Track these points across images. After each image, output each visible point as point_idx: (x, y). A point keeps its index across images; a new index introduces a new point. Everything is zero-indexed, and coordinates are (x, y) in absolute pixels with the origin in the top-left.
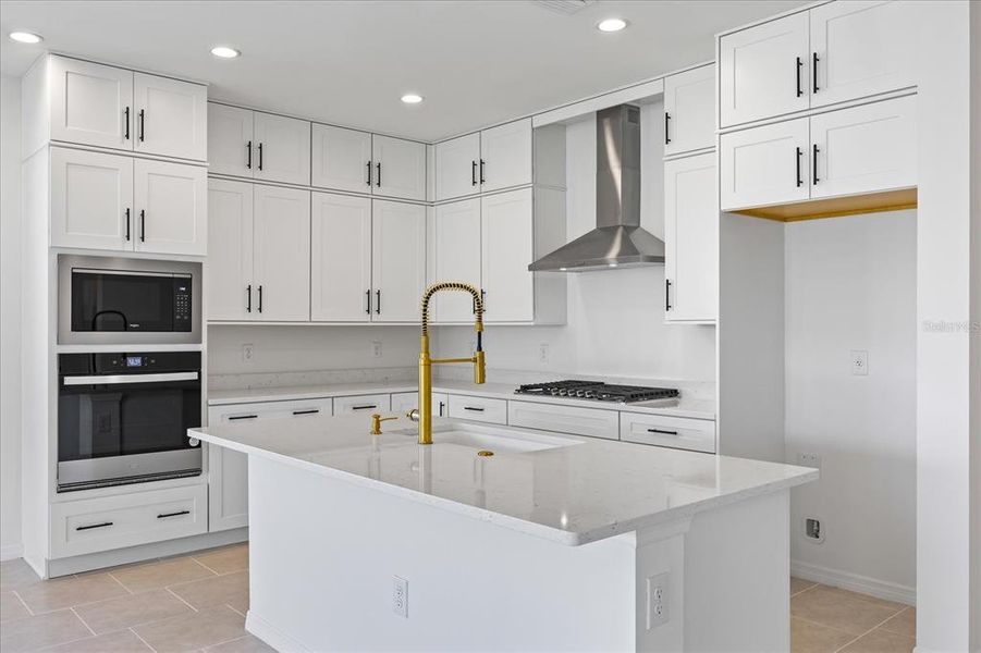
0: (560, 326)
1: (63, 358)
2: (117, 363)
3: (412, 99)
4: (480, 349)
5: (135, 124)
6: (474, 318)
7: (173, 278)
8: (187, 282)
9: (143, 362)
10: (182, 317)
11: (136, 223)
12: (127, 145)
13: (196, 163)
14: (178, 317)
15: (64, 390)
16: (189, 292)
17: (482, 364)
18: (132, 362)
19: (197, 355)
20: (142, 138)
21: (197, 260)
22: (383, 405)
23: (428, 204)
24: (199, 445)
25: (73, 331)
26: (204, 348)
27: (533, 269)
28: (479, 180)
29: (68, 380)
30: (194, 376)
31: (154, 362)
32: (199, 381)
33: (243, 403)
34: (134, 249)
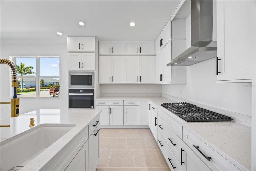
0: (185, 84)
1: (69, 90)
2: (78, 91)
7: (88, 75)
8: (91, 76)
9: (83, 91)
11: (81, 65)
13: (93, 52)
14: (89, 83)
16: (91, 78)
18: (81, 91)
19: (94, 90)
20: (82, 49)
21: (93, 71)
22: (136, 103)
23: (155, 55)
24: (94, 108)
25: (71, 85)
26: (95, 89)
27: (168, 65)
28: (161, 45)
29: (70, 94)
30: (92, 94)
31: (85, 91)
32: (93, 95)
33: (102, 100)
34: (81, 70)
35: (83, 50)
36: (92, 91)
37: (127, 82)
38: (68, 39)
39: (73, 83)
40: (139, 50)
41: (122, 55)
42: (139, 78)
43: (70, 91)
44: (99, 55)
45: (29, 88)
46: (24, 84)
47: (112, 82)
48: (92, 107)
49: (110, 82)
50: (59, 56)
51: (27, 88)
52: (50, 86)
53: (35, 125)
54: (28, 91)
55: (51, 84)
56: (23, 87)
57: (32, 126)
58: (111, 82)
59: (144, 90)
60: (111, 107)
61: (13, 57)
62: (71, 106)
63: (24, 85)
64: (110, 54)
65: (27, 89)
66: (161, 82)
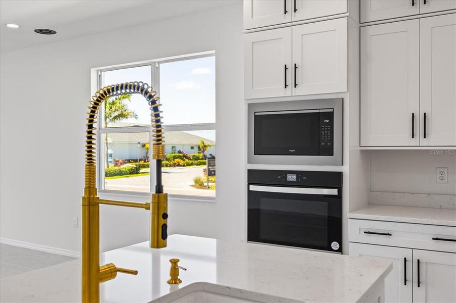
2: (280, 177)
7: (319, 113)
8: (330, 115)
9: (297, 178)
10: (326, 143)
12: (288, 18)
13: (338, 16)
14: (323, 144)
15: (250, 193)
16: (331, 123)
18: (292, 178)
19: (339, 175)
20: (295, 10)
21: (340, 96)
24: (340, 250)
25: (255, 154)
26: (345, 169)
29: (253, 188)
30: (334, 192)
32: (339, 197)
33: (379, 220)
34: (290, 94)
35: (299, 16)
36: (335, 179)
39: (261, 147)
43: (254, 177)
44: (362, 24)
45: (121, 164)
46: (110, 152)
47: (424, 142)
48: (335, 245)
49: (414, 142)
50: (214, 52)
51: (116, 163)
52: (175, 158)
53: (181, 282)
54: (121, 174)
55: (178, 149)
56: (109, 160)
57: (176, 283)
58: (419, 143)
60: (418, 255)
61: (98, 71)
62: (255, 234)
63: (111, 156)
64: (414, 10)
65: (117, 168)
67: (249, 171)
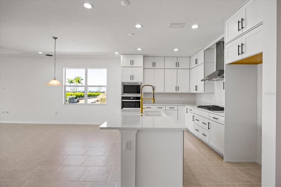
2: (129, 98)
3: (176, 50)
4: (154, 97)
5: (132, 62)
6: (153, 91)
8: (140, 86)
10: (139, 91)
11: (132, 77)
13: (141, 67)
17: (154, 100)
18: (132, 98)
20: (133, 64)
21: (141, 82)
22: (176, 108)
23: (190, 69)
25: (123, 93)
27: (202, 81)
28: (196, 63)
29: (123, 100)
30: (139, 101)
31: (134, 98)
33: (149, 105)
34: (132, 81)
35: (133, 66)
36: (139, 98)
37: (166, 91)
38: (122, 56)
39: (125, 92)
40: (177, 64)
41: (163, 69)
42: (177, 88)
43: (123, 98)
50: (106, 68)
59: (180, 98)
64: (153, 67)
66: (196, 92)
67: (122, 97)
